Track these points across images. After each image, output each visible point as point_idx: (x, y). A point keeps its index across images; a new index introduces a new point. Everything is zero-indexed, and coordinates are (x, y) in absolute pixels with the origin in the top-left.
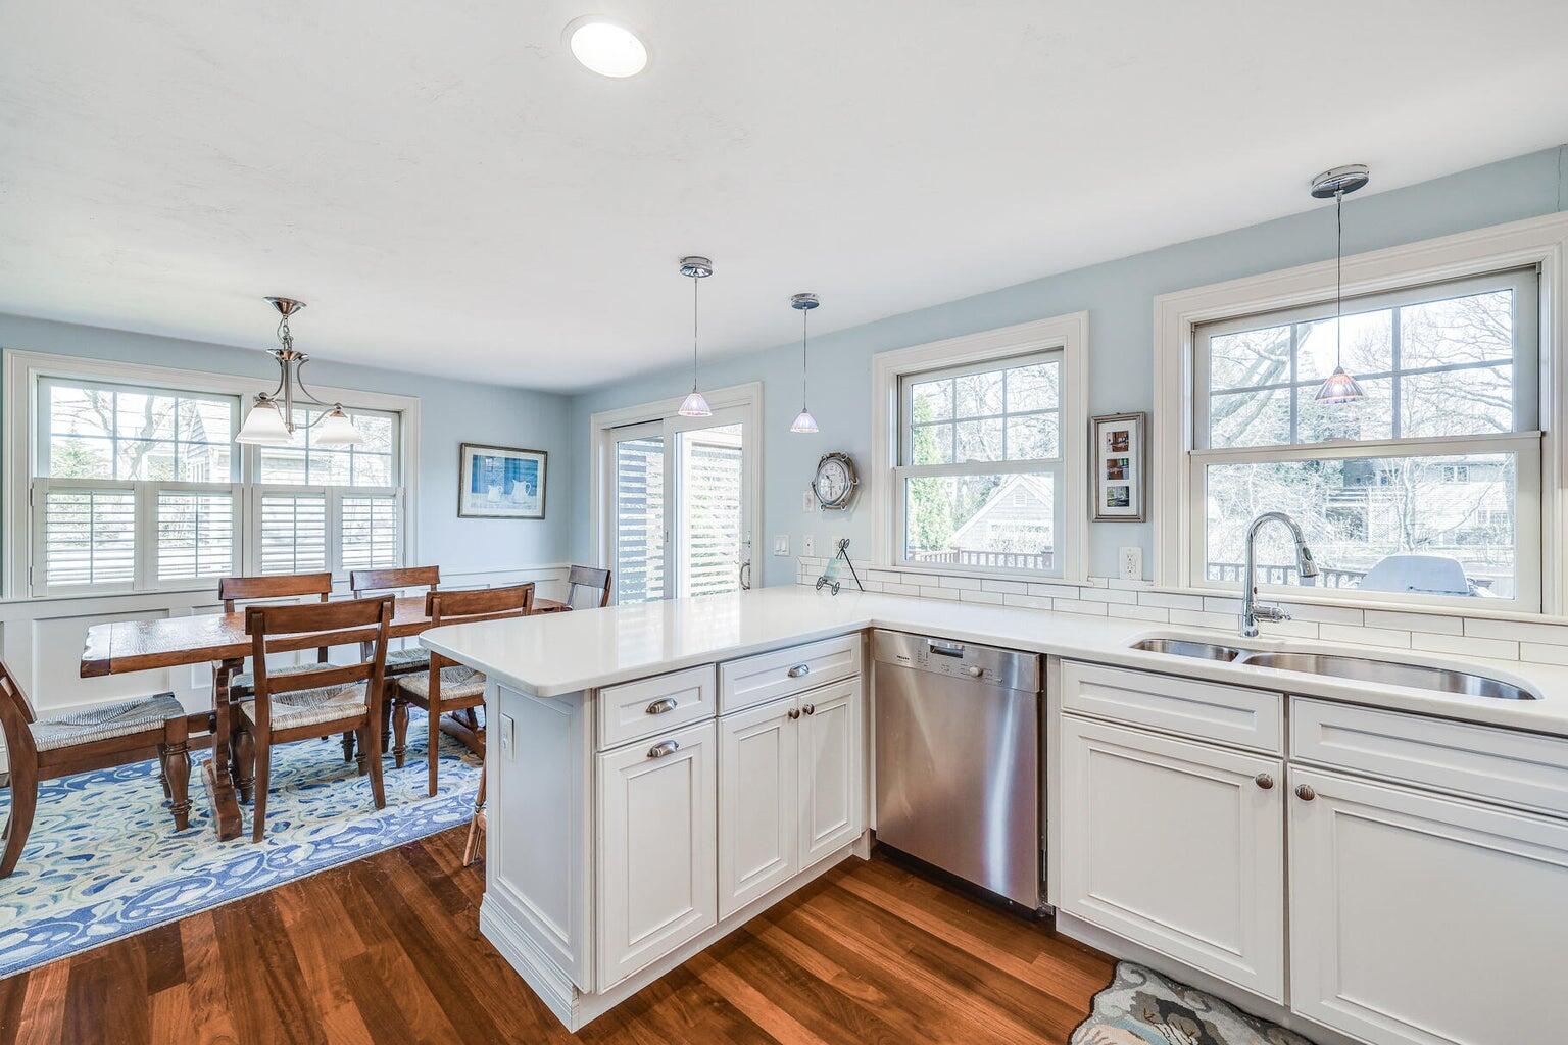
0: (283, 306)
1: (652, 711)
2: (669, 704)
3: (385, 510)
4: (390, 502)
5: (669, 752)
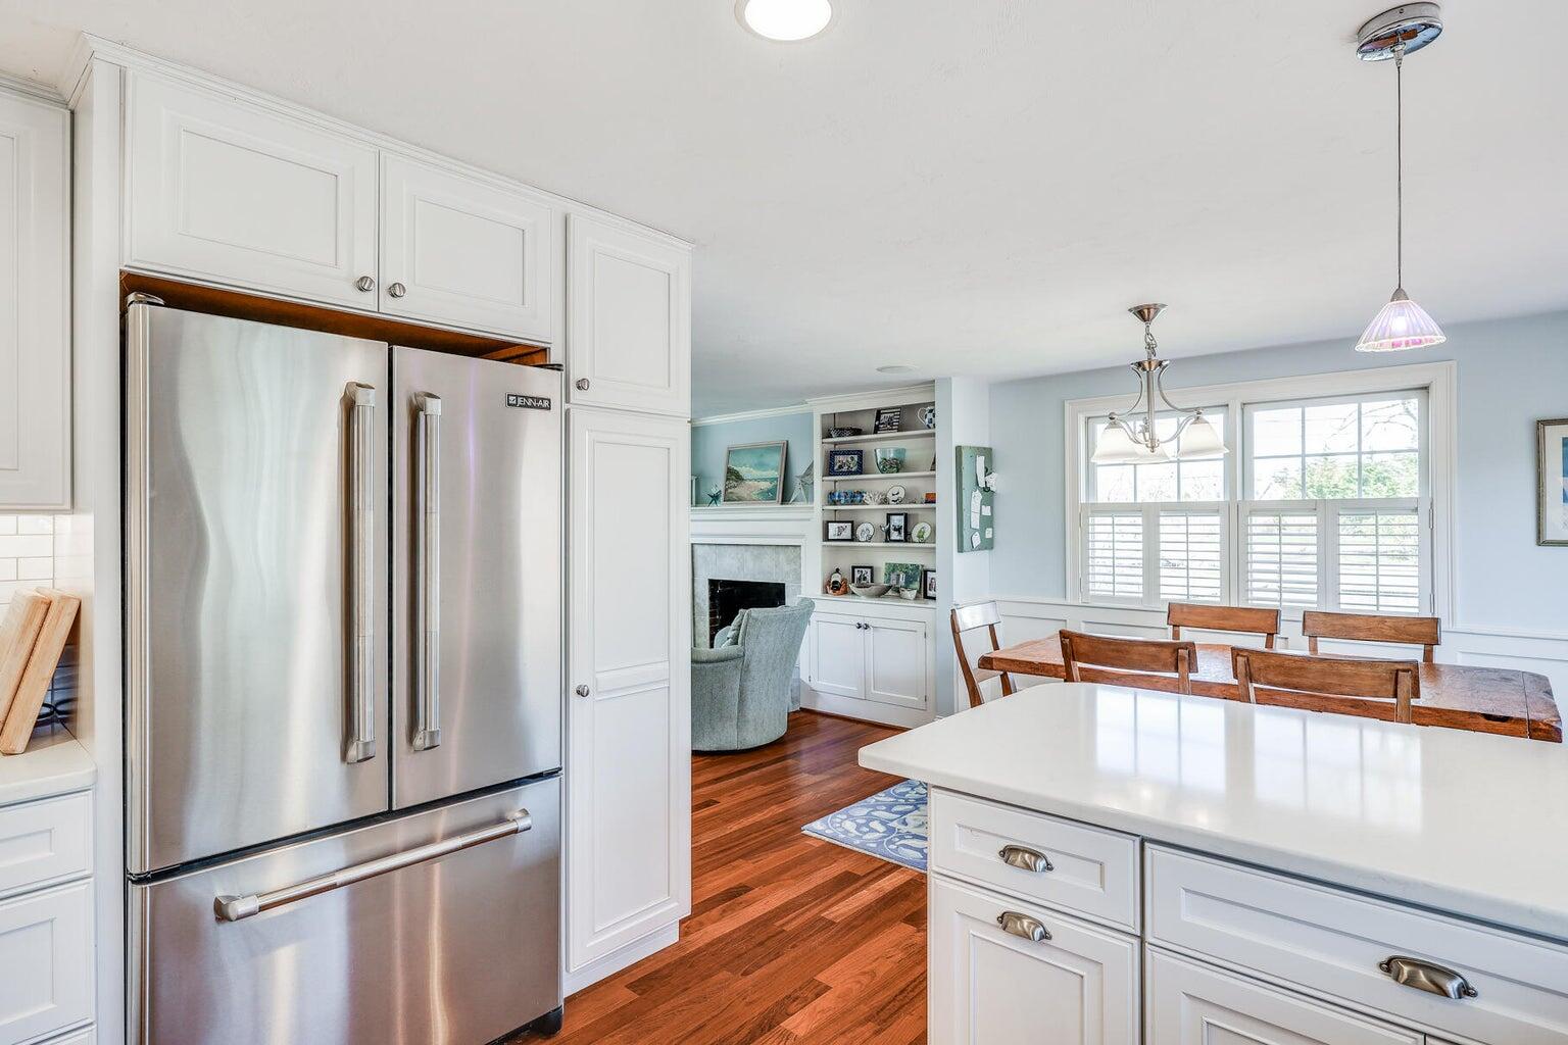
0: (1143, 313)
1: (1008, 852)
2: (1041, 864)
3: (1405, 531)
4: (1414, 519)
5: (1025, 936)
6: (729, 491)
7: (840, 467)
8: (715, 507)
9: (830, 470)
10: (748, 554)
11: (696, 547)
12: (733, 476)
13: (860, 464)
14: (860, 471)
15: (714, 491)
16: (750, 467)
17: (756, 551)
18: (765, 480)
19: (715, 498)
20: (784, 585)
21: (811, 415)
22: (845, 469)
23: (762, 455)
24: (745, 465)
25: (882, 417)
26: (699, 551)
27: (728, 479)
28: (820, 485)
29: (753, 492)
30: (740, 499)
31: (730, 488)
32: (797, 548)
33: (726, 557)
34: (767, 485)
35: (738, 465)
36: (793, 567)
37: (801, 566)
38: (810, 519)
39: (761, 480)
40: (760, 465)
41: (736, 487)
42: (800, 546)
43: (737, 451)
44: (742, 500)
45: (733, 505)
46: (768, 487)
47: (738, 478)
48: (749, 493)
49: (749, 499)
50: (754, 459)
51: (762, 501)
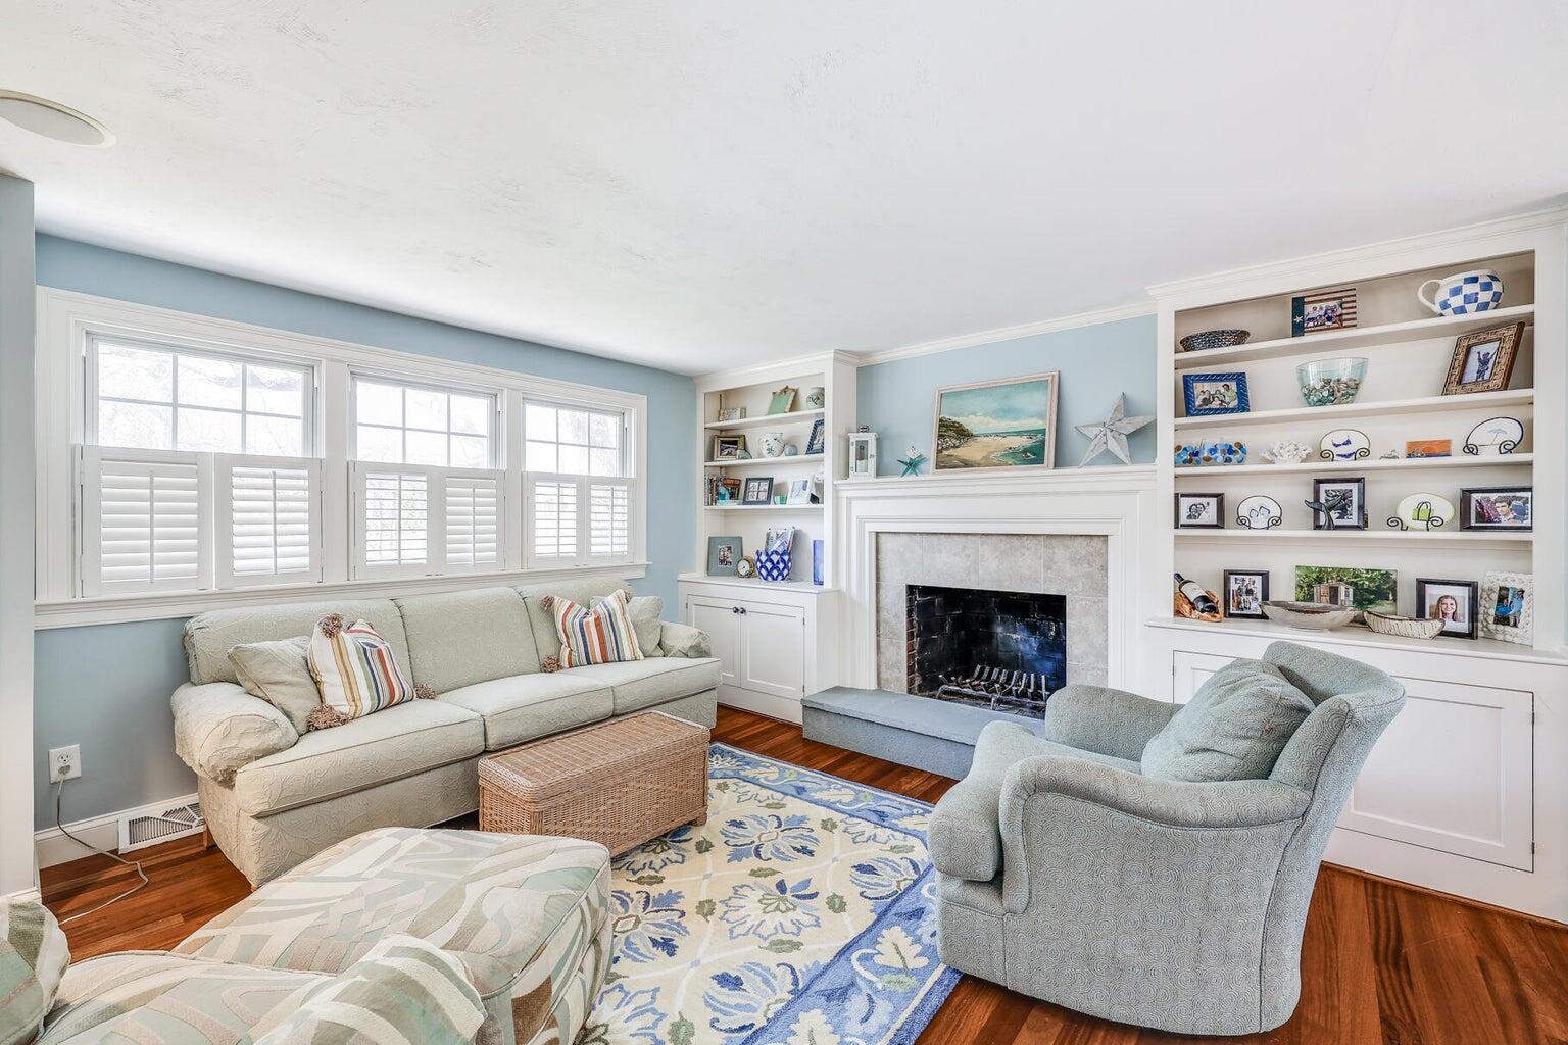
6: (946, 453)
7: (1206, 401)
8: (912, 477)
9: (1187, 404)
10: (986, 549)
11: (883, 537)
12: (952, 432)
13: (1242, 395)
14: (1243, 406)
15: (911, 455)
16: (985, 415)
17: (1003, 544)
18: (1019, 433)
19: (912, 466)
20: (1065, 596)
21: (1152, 320)
22: (1215, 404)
23: (1007, 397)
24: (974, 414)
25: (1308, 309)
26: (887, 543)
27: (941, 436)
28: (1167, 433)
29: (993, 453)
30: (966, 464)
31: (947, 449)
32: (1096, 539)
33: (941, 552)
34: (1023, 442)
35: (962, 415)
36: (1086, 568)
37: (1104, 568)
38: (1138, 491)
39: (1009, 434)
40: (1005, 412)
41: (957, 447)
42: (1107, 536)
43: (958, 394)
44: (972, 466)
45: (952, 473)
46: (1024, 444)
47: (963, 434)
48: (985, 454)
49: (988, 463)
50: (993, 404)
51: (1014, 467)
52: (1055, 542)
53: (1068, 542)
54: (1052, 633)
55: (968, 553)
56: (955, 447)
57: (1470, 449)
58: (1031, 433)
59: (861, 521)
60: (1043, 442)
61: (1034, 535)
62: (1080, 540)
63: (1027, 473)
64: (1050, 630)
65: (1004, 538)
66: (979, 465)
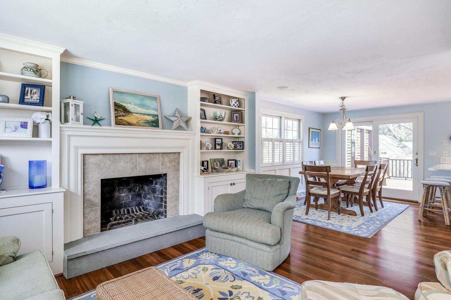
6: (119, 118)
10: (140, 160)
11: (87, 157)
12: (121, 109)
13: (205, 115)
14: (206, 118)
15: (96, 116)
16: (135, 105)
18: (149, 115)
19: (97, 121)
23: (142, 100)
24: (130, 103)
25: (216, 98)
26: (91, 160)
27: (116, 110)
29: (140, 121)
30: (130, 124)
31: (120, 116)
32: (176, 154)
33: (120, 162)
34: (150, 118)
35: (125, 102)
36: (173, 163)
37: (178, 163)
38: (189, 139)
39: (144, 114)
40: (142, 106)
41: (124, 116)
42: (180, 153)
43: (122, 93)
44: (132, 125)
45: (124, 127)
46: (152, 119)
47: (126, 111)
48: (137, 121)
49: (138, 125)
50: (138, 101)
51: (149, 127)
52: (165, 155)
53: (168, 155)
54: (137, 190)
55: (133, 161)
56: (123, 116)
57: (233, 134)
58: (154, 116)
59: (76, 148)
60: (158, 119)
61: (158, 153)
62: (172, 154)
63: (153, 130)
64: (136, 189)
65: (147, 155)
66: (135, 125)
